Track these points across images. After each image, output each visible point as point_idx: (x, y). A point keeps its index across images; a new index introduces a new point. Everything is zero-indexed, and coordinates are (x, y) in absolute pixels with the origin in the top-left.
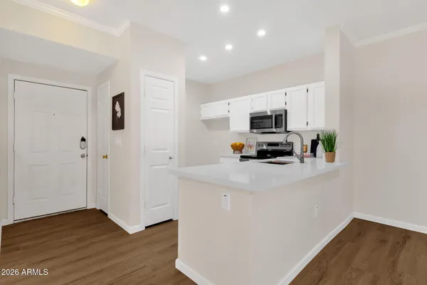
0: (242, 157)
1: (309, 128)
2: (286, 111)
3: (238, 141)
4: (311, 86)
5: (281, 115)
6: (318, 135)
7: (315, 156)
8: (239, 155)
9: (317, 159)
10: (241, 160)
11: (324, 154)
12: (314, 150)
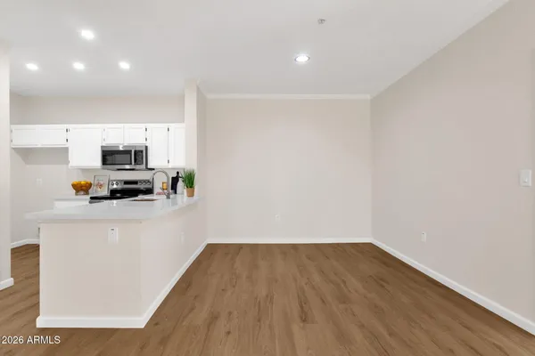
0: (92, 198)
1: (170, 166)
2: (146, 147)
3: (83, 180)
4: (172, 126)
5: (142, 152)
6: (178, 173)
7: (176, 193)
8: (88, 197)
9: (177, 195)
10: (90, 202)
11: (185, 191)
12: (174, 187)
